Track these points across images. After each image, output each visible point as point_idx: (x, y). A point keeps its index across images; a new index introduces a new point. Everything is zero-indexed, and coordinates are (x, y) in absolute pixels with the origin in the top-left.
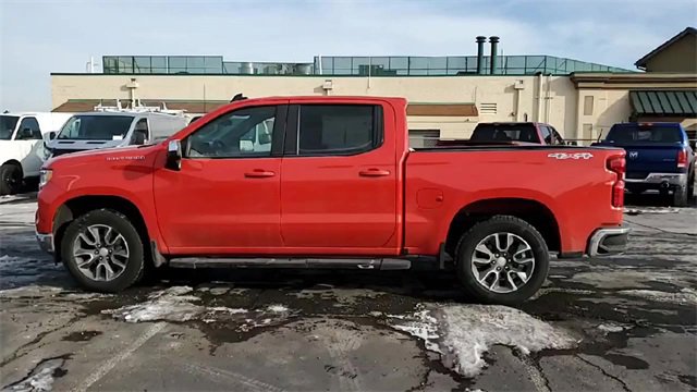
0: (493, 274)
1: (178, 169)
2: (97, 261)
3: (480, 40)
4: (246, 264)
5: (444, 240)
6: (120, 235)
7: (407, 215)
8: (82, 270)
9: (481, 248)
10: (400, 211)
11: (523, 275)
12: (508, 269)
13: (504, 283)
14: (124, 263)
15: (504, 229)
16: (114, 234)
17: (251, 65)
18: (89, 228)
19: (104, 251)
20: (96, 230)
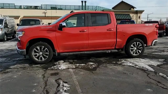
0: (134, 51)
1: (62, 30)
2: (39, 56)
3: (82, 2)
4: (80, 53)
5: (125, 45)
6: (46, 48)
7: (117, 39)
8: (35, 59)
9: (132, 46)
10: (116, 38)
11: (140, 51)
12: (137, 50)
13: (136, 53)
14: (47, 56)
15: (136, 41)
16: (44, 49)
17: (22, 6)
18: (37, 47)
19: (41, 53)
20: (39, 48)
